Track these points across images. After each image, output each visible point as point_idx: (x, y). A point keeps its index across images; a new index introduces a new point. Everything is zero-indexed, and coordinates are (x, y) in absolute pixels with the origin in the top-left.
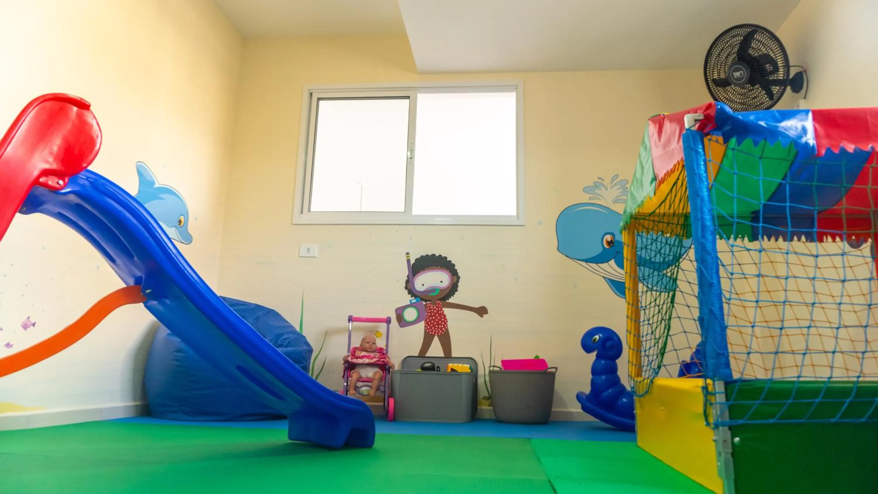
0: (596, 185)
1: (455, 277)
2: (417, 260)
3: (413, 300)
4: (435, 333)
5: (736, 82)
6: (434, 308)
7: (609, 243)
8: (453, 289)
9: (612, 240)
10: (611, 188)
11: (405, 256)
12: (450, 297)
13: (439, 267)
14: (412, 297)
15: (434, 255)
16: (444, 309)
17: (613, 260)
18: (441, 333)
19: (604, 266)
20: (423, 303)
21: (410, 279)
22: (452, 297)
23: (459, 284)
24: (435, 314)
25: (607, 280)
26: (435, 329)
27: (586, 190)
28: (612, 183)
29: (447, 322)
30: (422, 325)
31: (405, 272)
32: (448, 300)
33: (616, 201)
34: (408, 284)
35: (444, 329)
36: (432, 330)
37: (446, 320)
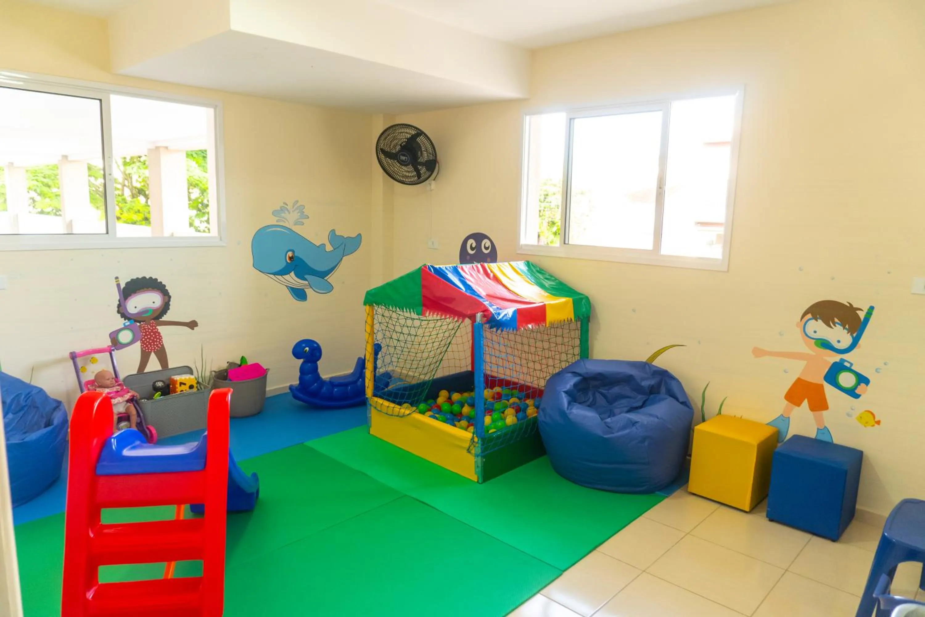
0: (282, 209)
1: (167, 297)
2: (127, 284)
3: (126, 323)
4: (151, 350)
5: (401, 162)
6: (148, 327)
7: (291, 258)
8: (165, 307)
9: (292, 256)
10: (293, 212)
11: (115, 280)
12: (163, 316)
13: (150, 289)
14: (125, 320)
15: (144, 278)
16: (158, 327)
17: (293, 272)
18: (157, 349)
19: (287, 277)
20: (137, 324)
21: (121, 303)
22: (165, 315)
23: (171, 303)
24: (150, 333)
25: (289, 288)
26: (151, 346)
27: (275, 213)
28: (293, 208)
29: (162, 338)
30: (138, 344)
31: (116, 297)
32: (161, 318)
33: (296, 224)
34: (120, 308)
35: (159, 345)
36: (148, 348)
37: (161, 336)
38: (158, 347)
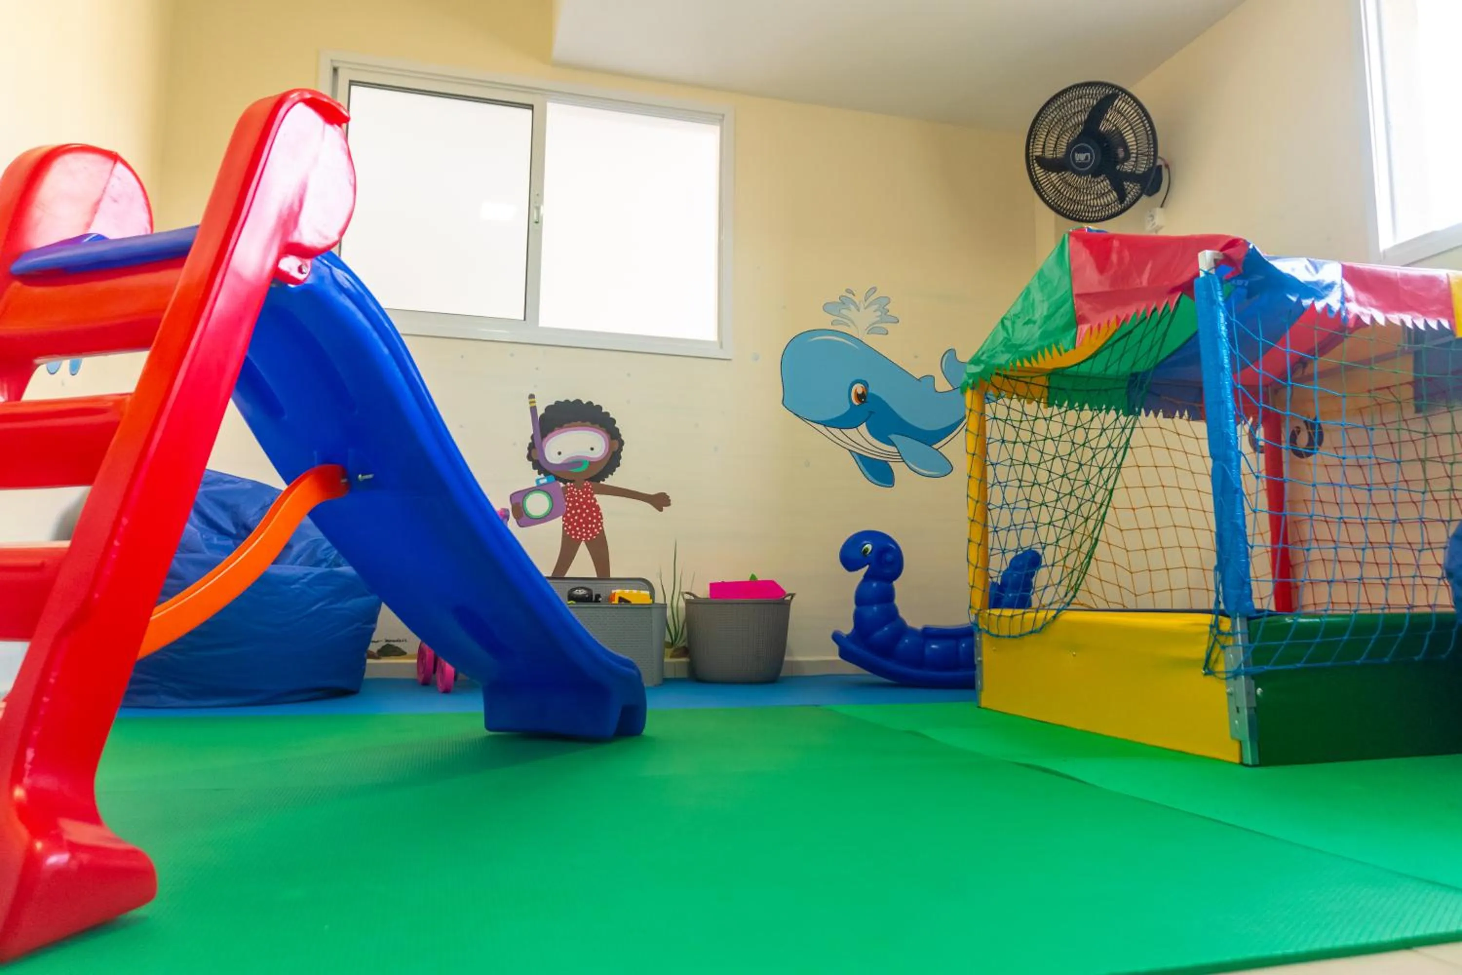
0: (844, 302)
1: (616, 442)
2: (548, 409)
4: (581, 536)
5: (1077, 168)
6: (578, 493)
7: (860, 397)
8: (612, 461)
9: (863, 393)
10: (865, 308)
11: (528, 401)
12: (607, 476)
13: (588, 423)
14: (539, 474)
15: (578, 402)
16: (596, 496)
17: (864, 424)
18: (591, 538)
19: (852, 433)
20: (559, 485)
21: (536, 442)
22: (610, 476)
23: (622, 454)
24: (580, 507)
25: (855, 455)
26: (581, 530)
27: (827, 308)
28: (866, 300)
29: (602, 518)
30: (558, 523)
31: (527, 430)
32: (604, 480)
33: (871, 330)
34: (533, 451)
35: (596, 530)
36: (576, 532)
37: (601, 514)
38: (594, 534)
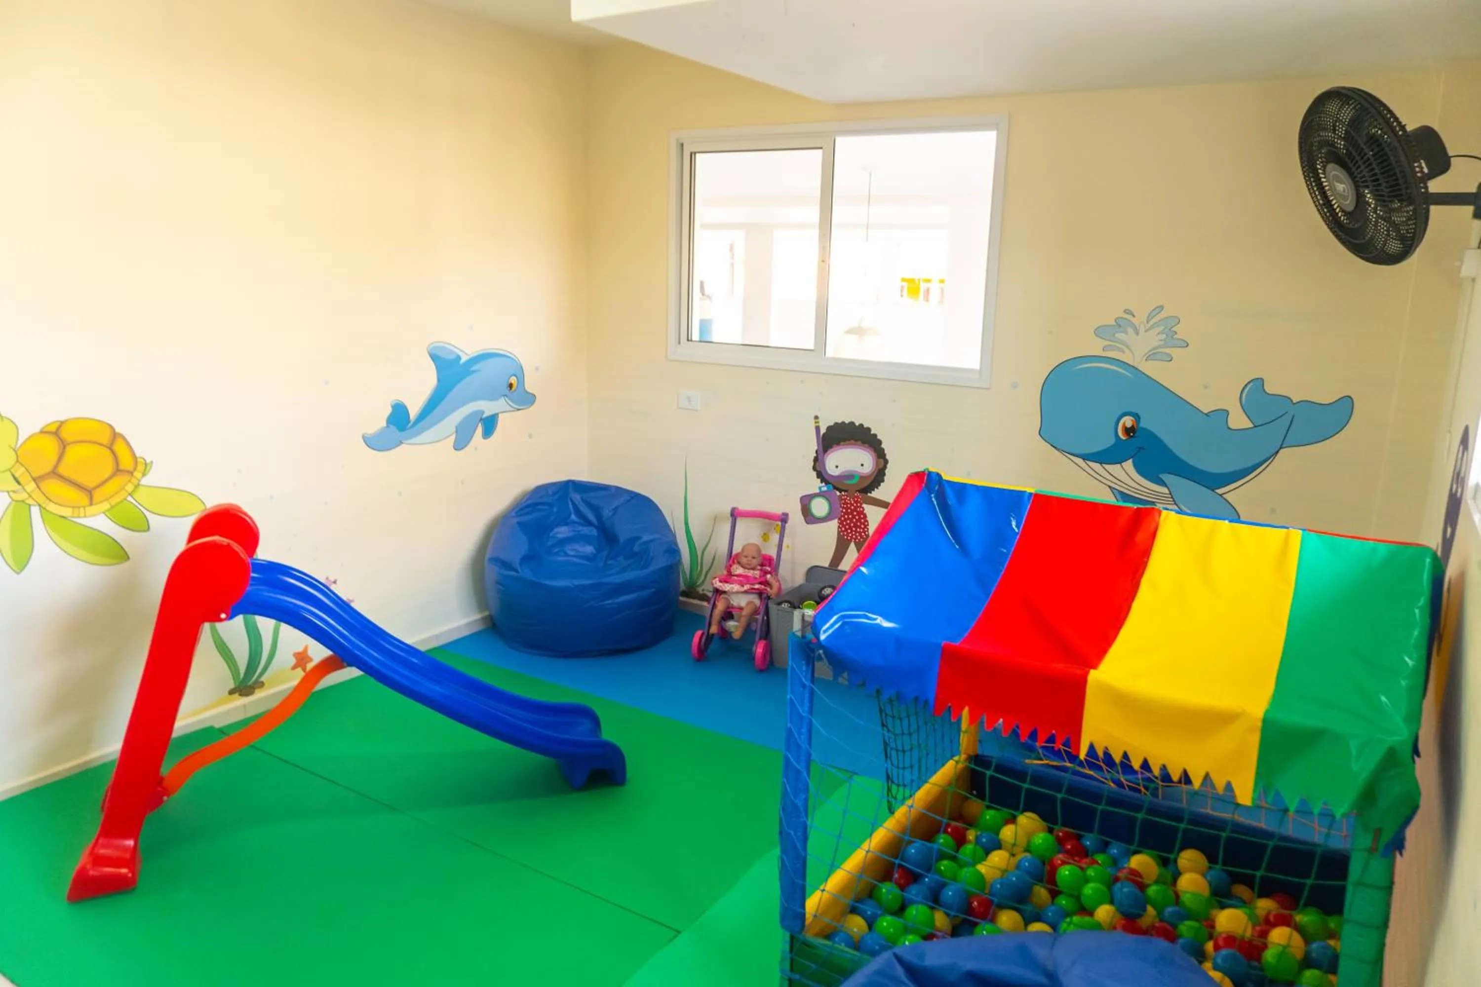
0: (1120, 324)
1: (881, 460)
2: (829, 429)
3: (823, 486)
6: (851, 501)
7: (1128, 431)
8: (878, 477)
9: (1133, 426)
10: (1146, 331)
11: (813, 421)
12: (874, 490)
13: (859, 443)
14: (822, 482)
15: (852, 424)
16: (864, 506)
17: (1130, 461)
18: (859, 540)
19: (1115, 469)
20: (836, 493)
21: (819, 457)
22: (876, 489)
23: (887, 471)
24: (852, 513)
25: (1115, 493)
26: (851, 532)
27: (1099, 332)
28: (1148, 321)
29: (868, 525)
30: (834, 524)
31: (812, 446)
32: (871, 493)
33: (1151, 356)
34: (817, 464)
35: (863, 534)
36: (848, 533)
37: (867, 521)
38: (861, 537)
